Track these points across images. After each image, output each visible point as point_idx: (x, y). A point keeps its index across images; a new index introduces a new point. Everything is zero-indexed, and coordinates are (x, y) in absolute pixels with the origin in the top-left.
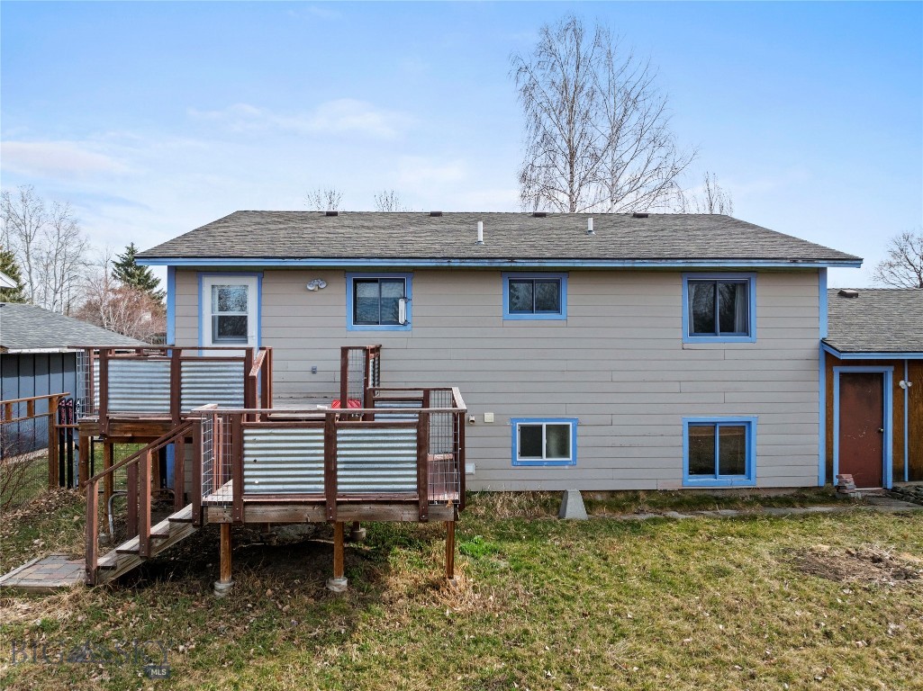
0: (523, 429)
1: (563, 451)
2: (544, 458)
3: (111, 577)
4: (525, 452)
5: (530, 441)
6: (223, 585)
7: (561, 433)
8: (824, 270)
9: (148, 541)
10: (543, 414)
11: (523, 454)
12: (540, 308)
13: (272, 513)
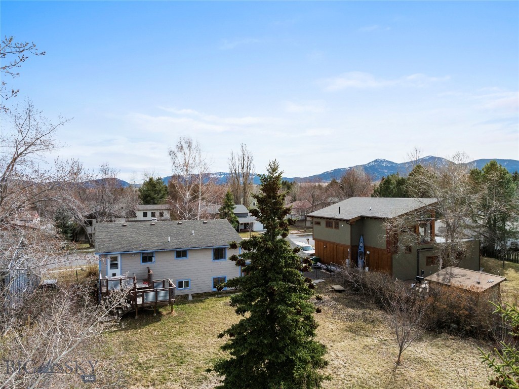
0: (179, 282)
1: (187, 286)
2: (184, 288)
5: (181, 285)
6: (137, 317)
7: (187, 283)
10: (183, 279)
11: (179, 287)
12: (183, 256)
13: (148, 305)
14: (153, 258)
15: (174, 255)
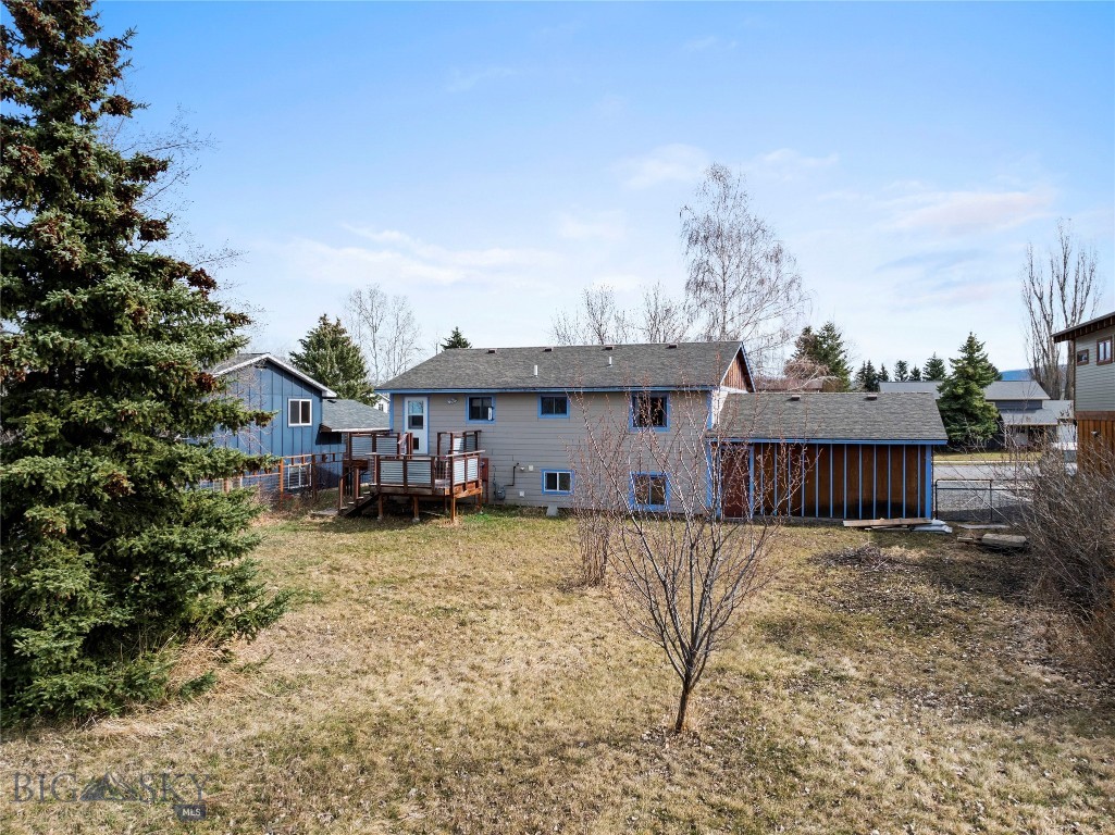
0: (549, 475)
1: (568, 488)
2: (558, 490)
3: (346, 512)
4: (548, 488)
5: (551, 480)
6: (380, 517)
7: (565, 479)
8: (710, 392)
9: (357, 501)
10: (557, 467)
12: (557, 412)
13: (389, 490)
14: (490, 410)
15: (535, 407)
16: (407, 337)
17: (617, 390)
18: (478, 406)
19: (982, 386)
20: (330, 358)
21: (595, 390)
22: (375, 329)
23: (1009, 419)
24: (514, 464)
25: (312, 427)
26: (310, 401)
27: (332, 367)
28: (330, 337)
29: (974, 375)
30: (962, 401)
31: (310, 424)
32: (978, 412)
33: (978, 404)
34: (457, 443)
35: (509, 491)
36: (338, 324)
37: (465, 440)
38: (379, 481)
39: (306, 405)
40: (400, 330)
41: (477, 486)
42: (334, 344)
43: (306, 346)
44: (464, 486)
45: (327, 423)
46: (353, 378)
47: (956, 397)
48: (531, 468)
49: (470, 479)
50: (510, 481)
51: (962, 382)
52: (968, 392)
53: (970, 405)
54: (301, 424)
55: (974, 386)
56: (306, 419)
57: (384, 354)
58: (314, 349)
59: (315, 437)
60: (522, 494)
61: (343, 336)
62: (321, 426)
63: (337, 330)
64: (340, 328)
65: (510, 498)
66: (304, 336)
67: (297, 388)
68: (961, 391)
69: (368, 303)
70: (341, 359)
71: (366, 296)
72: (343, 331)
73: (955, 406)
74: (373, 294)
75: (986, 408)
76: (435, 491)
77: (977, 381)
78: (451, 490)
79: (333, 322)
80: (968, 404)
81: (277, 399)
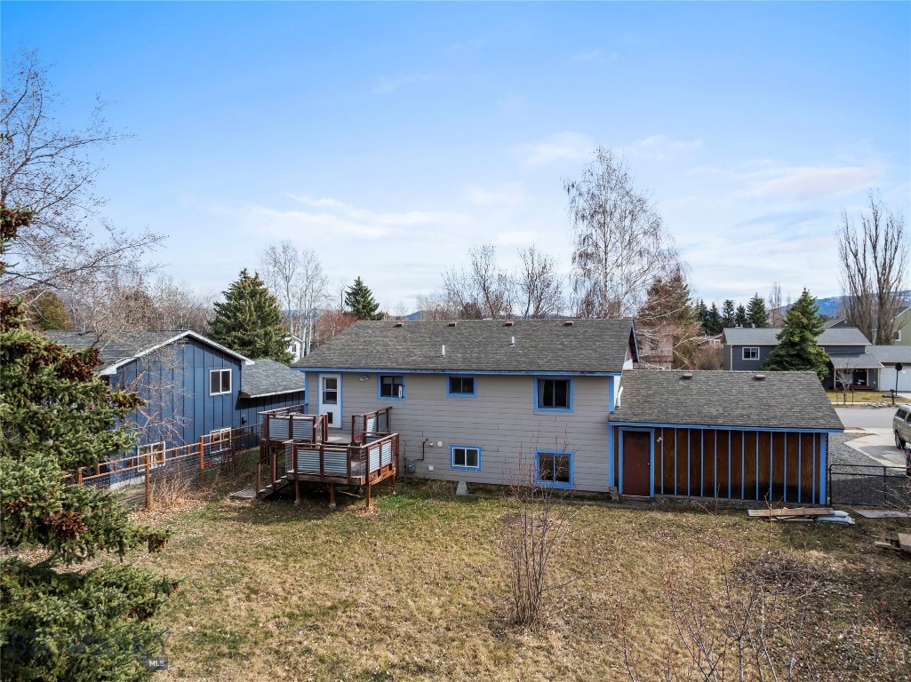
0: (457, 451)
1: (474, 463)
2: (466, 466)
3: (263, 496)
4: (457, 463)
5: (459, 457)
6: (297, 502)
7: (472, 454)
8: (613, 377)
9: (275, 485)
10: (466, 444)
12: (464, 392)
13: (306, 478)
14: (400, 388)
15: (445, 386)
16: (316, 285)
17: (523, 373)
18: (389, 385)
19: (816, 334)
20: (250, 308)
21: (502, 373)
22: (287, 279)
23: (840, 363)
24: (424, 439)
25: (232, 394)
26: (230, 370)
27: (251, 316)
28: (248, 290)
29: (808, 325)
30: (798, 348)
31: (230, 392)
32: (812, 357)
33: (812, 350)
34: (371, 423)
35: (418, 465)
36: (257, 277)
37: (377, 420)
38: (296, 467)
39: (226, 375)
40: (310, 279)
41: (391, 469)
42: (253, 294)
43: (229, 298)
44: (379, 472)
45: (246, 389)
46: (270, 325)
47: (793, 344)
48: (440, 444)
49: (384, 464)
50: (421, 457)
51: (798, 331)
52: (803, 339)
53: (805, 351)
54: (222, 393)
55: (808, 334)
56: (226, 387)
57: (296, 300)
58: (235, 300)
59: (235, 402)
60: (431, 468)
61: (261, 287)
62: (240, 393)
63: (256, 282)
64: (258, 280)
65: (420, 472)
66: (227, 288)
67: (218, 360)
68: (797, 339)
69: (281, 259)
70: (259, 308)
71: (279, 250)
72: (261, 284)
73: (793, 352)
74: (285, 249)
75: (819, 354)
76: (351, 480)
77: (811, 331)
78: (367, 479)
79: (252, 276)
80: (803, 349)
81: (199, 371)
